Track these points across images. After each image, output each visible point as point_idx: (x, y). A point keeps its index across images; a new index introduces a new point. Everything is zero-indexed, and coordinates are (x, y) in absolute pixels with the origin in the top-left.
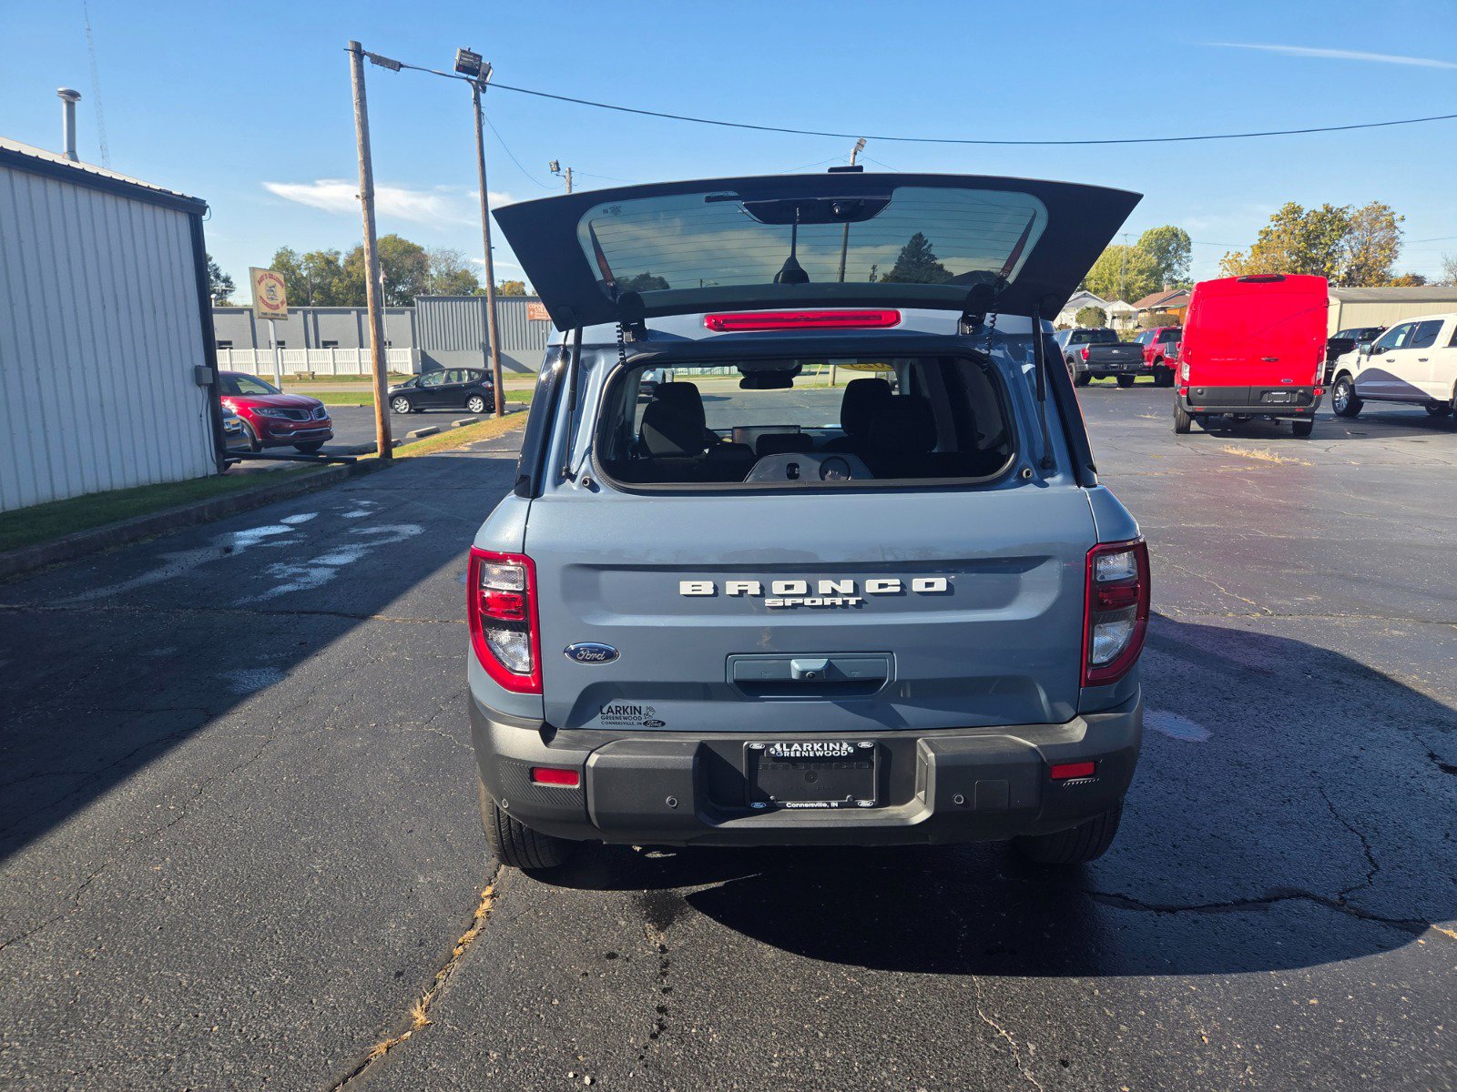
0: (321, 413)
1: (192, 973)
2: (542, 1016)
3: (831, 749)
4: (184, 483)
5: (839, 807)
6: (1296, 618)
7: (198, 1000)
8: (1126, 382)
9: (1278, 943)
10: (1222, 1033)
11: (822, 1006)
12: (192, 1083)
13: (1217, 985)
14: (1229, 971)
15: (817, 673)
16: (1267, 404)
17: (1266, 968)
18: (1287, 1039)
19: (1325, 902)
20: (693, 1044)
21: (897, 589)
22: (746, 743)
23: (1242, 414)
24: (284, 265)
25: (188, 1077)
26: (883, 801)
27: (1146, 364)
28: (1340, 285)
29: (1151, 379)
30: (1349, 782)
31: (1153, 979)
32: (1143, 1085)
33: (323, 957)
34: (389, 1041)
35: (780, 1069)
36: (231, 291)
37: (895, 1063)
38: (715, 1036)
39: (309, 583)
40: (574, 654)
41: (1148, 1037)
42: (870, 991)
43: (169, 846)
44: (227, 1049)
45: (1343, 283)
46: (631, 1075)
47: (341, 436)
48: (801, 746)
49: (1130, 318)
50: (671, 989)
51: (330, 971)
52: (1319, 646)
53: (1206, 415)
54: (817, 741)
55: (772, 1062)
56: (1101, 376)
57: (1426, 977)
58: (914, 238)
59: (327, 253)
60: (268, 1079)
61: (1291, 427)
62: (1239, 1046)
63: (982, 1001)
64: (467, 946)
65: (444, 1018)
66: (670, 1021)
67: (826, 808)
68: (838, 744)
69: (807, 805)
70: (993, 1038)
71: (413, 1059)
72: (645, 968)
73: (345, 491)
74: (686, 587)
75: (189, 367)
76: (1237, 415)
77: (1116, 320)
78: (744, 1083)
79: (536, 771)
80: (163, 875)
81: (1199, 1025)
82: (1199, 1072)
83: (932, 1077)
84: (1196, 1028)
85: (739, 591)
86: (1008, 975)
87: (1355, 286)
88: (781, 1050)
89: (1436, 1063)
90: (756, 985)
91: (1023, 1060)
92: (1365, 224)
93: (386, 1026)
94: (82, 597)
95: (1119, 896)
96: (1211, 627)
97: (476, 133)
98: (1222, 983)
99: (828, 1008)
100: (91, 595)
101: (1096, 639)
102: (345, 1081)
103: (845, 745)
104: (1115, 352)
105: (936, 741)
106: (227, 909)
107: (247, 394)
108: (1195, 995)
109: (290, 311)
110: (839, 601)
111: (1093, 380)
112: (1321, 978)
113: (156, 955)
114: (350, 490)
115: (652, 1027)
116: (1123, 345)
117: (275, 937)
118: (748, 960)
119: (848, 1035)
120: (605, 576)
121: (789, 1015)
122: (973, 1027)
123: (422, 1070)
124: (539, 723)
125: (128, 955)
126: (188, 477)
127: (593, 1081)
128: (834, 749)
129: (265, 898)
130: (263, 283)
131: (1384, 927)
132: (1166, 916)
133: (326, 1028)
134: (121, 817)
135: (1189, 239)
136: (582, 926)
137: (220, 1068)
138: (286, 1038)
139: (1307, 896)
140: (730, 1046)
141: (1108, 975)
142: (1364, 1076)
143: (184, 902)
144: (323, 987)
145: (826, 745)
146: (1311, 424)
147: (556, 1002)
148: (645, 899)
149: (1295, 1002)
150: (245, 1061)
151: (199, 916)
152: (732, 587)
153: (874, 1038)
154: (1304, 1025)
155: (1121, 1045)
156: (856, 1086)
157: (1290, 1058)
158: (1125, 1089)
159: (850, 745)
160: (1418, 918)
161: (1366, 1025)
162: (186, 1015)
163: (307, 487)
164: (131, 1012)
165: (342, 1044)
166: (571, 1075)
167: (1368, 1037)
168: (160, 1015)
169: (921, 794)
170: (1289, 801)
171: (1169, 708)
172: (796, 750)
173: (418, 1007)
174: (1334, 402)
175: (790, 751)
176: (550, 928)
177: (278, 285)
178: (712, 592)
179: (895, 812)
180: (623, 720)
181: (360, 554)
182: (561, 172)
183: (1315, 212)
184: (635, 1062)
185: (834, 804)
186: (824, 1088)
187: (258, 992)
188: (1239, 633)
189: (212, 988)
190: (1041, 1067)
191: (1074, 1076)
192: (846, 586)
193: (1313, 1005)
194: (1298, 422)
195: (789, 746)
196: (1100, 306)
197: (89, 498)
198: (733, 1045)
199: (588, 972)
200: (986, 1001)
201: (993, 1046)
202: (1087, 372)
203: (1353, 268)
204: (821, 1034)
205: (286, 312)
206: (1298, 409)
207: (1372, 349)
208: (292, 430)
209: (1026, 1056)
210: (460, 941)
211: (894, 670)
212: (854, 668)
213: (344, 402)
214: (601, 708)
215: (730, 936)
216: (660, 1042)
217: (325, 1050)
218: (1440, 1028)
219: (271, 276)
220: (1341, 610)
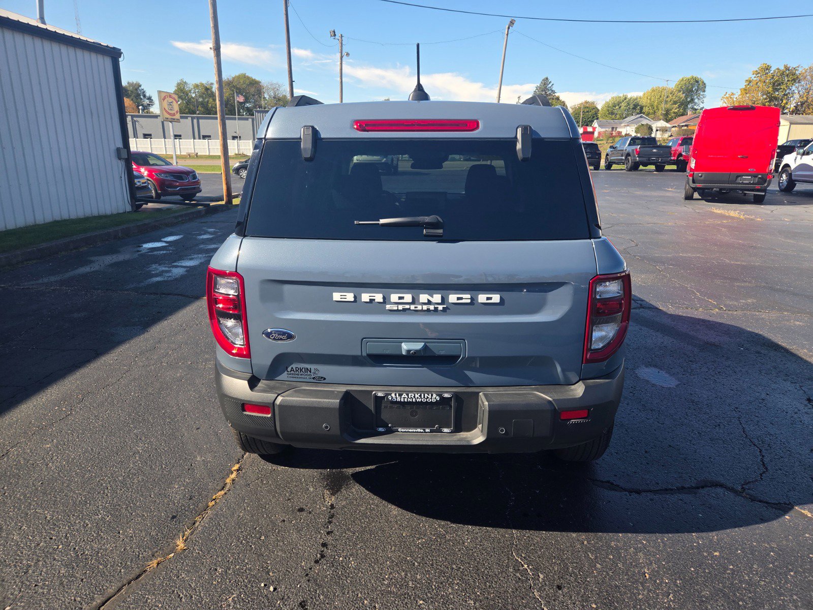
0: (194, 177)
1: (54, 512)
2: (253, 546)
3: (426, 397)
4: (112, 215)
5: (430, 432)
6: (739, 313)
7: (54, 528)
8: (660, 169)
9: (700, 515)
10: (658, 572)
11: (420, 546)
12: (39, 581)
13: (659, 540)
14: (668, 533)
15: (416, 351)
16: (740, 184)
17: (690, 531)
18: (697, 578)
19: (732, 490)
20: (339, 568)
21: (469, 301)
22: (374, 392)
23: (724, 189)
24: (182, 90)
25: (38, 577)
26: (458, 429)
27: (672, 158)
28: (790, 114)
29: (674, 167)
30: (757, 415)
31: (621, 535)
32: (605, 604)
33: (132, 505)
34: (159, 559)
35: (388, 586)
36: (152, 105)
37: (458, 583)
38: (353, 563)
39: (170, 276)
40: (268, 335)
41: (612, 573)
42: (450, 537)
43: (57, 432)
44: (64, 560)
45: (792, 113)
46: (299, 586)
47: (206, 191)
48: (408, 395)
49: (667, 131)
50: (332, 532)
51: (134, 514)
52: (750, 330)
53: (703, 189)
54: (417, 392)
55: (384, 580)
56: (645, 165)
57: (788, 540)
58: (543, 80)
59: (206, 84)
60: (84, 580)
61: (753, 197)
62: (667, 581)
63: (516, 546)
64: (218, 501)
65: (195, 546)
66: (328, 552)
67: (423, 432)
68: (430, 395)
69: (411, 430)
70: (519, 570)
71: (171, 571)
72: (319, 518)
73: (202, 223)
74: (337, 296)
75: (113, 148)
76: (721, 189)
77: (658, 132)
78: (365, 594)
79: (245, 405)
80: (50, 450)
81: (644, 566)
82: (640, 597)
83: (478, 593)
84: (642, 568)
85: (370, 299)
86: (534, 530)
87: (799, 114)
88: (391, 573)
89: (787, 597)
90: (383, 531)
91: (535, 584)
92: (808, 77)
93: (160, 549)
94: (40, 281)
95: (608, 482)
96: (689, 317)
97: (284, 12)
98: (662, 540)
99: (423, 547)
100: (46, 280)
101: (594, 334)
102: (129, 583)
103: (434, 395)
104: (655, 150)
105: (490, 394)
106: (82, 473)
107: (153, 165)
108: (645, 546)
109: (181, 117)
110: (432, 307)
111: (641, 167)
112: (723, 539)
113: (36, 499)
114: (204, 223)
115: (317, 555)
116: (660, 147)
117: (106, 491)
118: (381, 515)
119: (432, 565)
120: (287, 287)
121: (399, 551)
122: (508, 563)
123: (175, 578)
124: (249, 375)
125: (19, 499)
126: (115, 212)
127: (275, 589)
128: (428, 398)
129: (105, 467)
130: (166, 100)
131: (766, 507)
132: (634, 495)
133: (124, 550)
134: (34, 414)
135: (705, 84)
136: (287, 491)
137: (58, 572)
138: (100, 555)
139: (721, 486)
140: (360, 570)
141: (594, 532)
142: (741, 603)
143: (59, 467)
144: (128, 523)
145: (423, 395)
146: (765, 195)
147: (263, 538)
148: (328, 475)
149: (705, 554)
150: (73, 568)
151: (65, 476)
152: (365, 297)
153: (448, 568)
154: (708, 569)
155: (595, 577)
156: (431, 598)
157: (697, 590)
158: (594, 606)
159: (437, 395)
160: (788, 502)
161: (746, 570)
162: (45, 538)
163: (180, 220)
164: (14, 535)
165: (132, 560)
166: (263, 585)
167: (747, 578)
168: (30, 537)
169: (480, 426)
170: (719, 425)
171: (655, 366)
172: (404, 398)
173: (181, 538)
174: (779, 183)
175: (401, 398)
176: (268, 491)
177: (174, 101)
178: (352, 299)
179: (464, 436)
180: (300, 376)
181: (203, 260)
182: (337, 37)
183: (778, 69)
184: (302, 578)
185: (427, 430)
186: (412, 598)
187: (90, 525)
188: (704, 321)
189: (64, 521)
190: (545, 589)
191: (564, 596)
192: (437, 298)
193: (716, 556)
194: (757, 195)
195: (400, 395)
196: (650, 123)
197: (55, 223)
198: (362, 569)
199: (285, 519)
200: (518, 546)
201: (518, 575)
202: (638, 162)
203: (799, 103)
204: (416, 564)
205: (179, 118)
206: (757, 187)
207: (804, 152)
208: (178, 186)
209: (537, 582)
210: (214, 497)
211: (466, 351)
212: (442, 349)
213: (212, 170)
214: (287, 368)
215: (373, 500)
216: (319, 565)
217: (121, 563)
218: (792, 573)
219: (170, 96)
220: (766, 308)
